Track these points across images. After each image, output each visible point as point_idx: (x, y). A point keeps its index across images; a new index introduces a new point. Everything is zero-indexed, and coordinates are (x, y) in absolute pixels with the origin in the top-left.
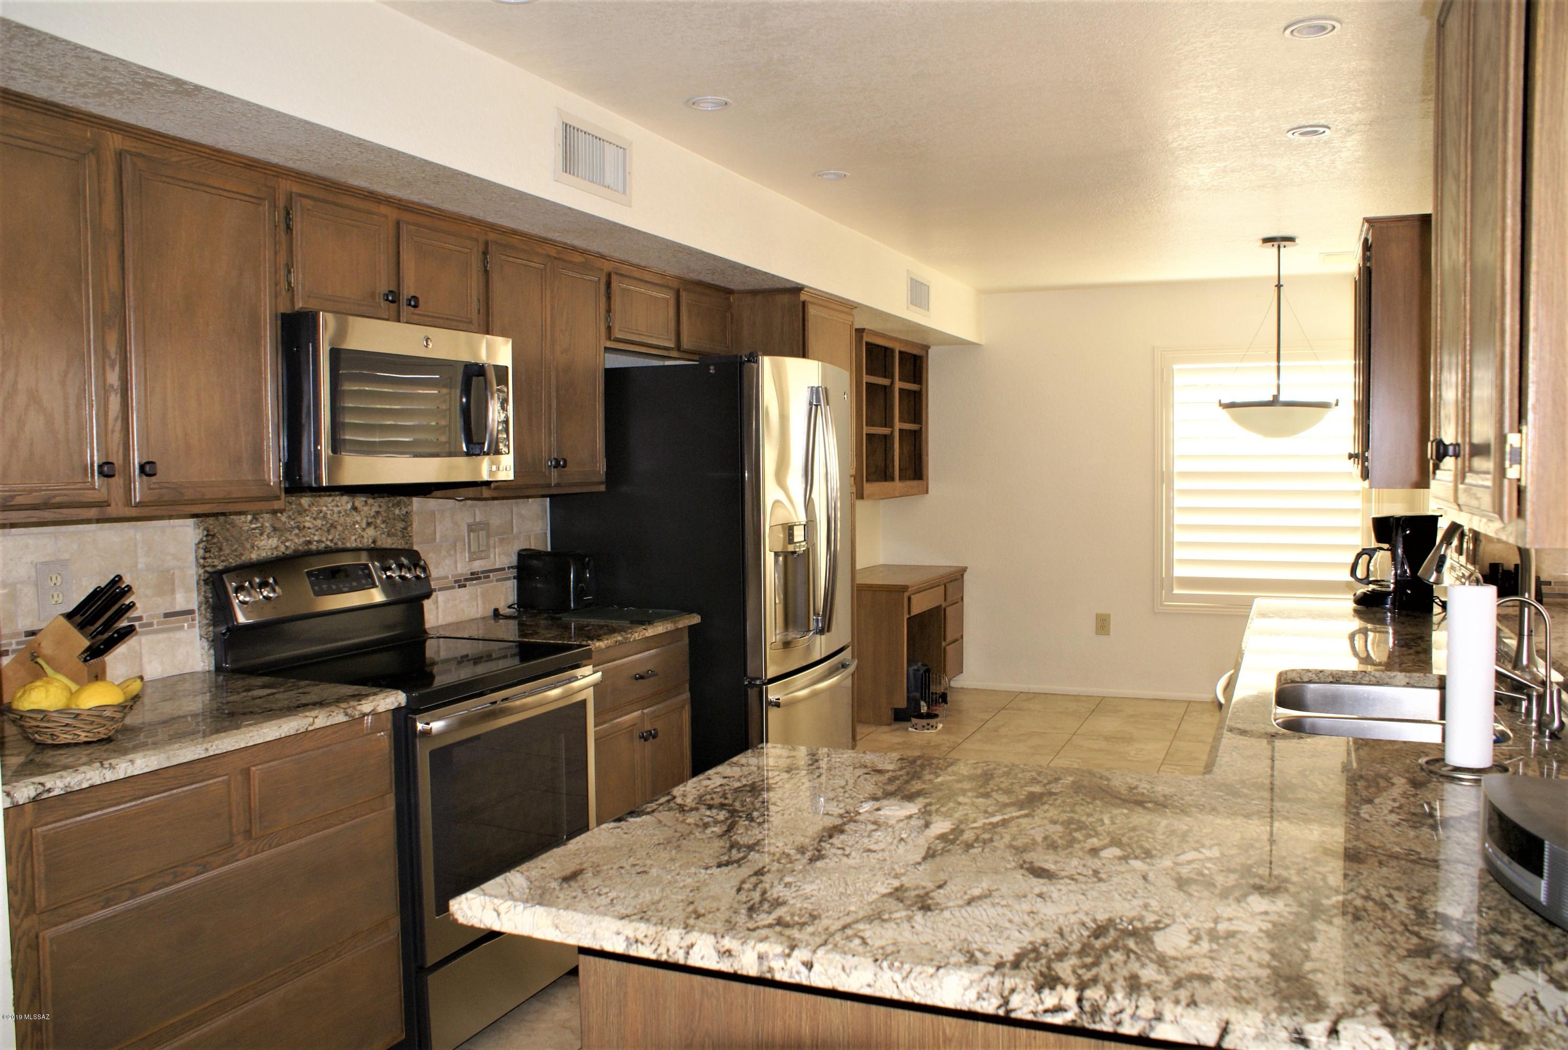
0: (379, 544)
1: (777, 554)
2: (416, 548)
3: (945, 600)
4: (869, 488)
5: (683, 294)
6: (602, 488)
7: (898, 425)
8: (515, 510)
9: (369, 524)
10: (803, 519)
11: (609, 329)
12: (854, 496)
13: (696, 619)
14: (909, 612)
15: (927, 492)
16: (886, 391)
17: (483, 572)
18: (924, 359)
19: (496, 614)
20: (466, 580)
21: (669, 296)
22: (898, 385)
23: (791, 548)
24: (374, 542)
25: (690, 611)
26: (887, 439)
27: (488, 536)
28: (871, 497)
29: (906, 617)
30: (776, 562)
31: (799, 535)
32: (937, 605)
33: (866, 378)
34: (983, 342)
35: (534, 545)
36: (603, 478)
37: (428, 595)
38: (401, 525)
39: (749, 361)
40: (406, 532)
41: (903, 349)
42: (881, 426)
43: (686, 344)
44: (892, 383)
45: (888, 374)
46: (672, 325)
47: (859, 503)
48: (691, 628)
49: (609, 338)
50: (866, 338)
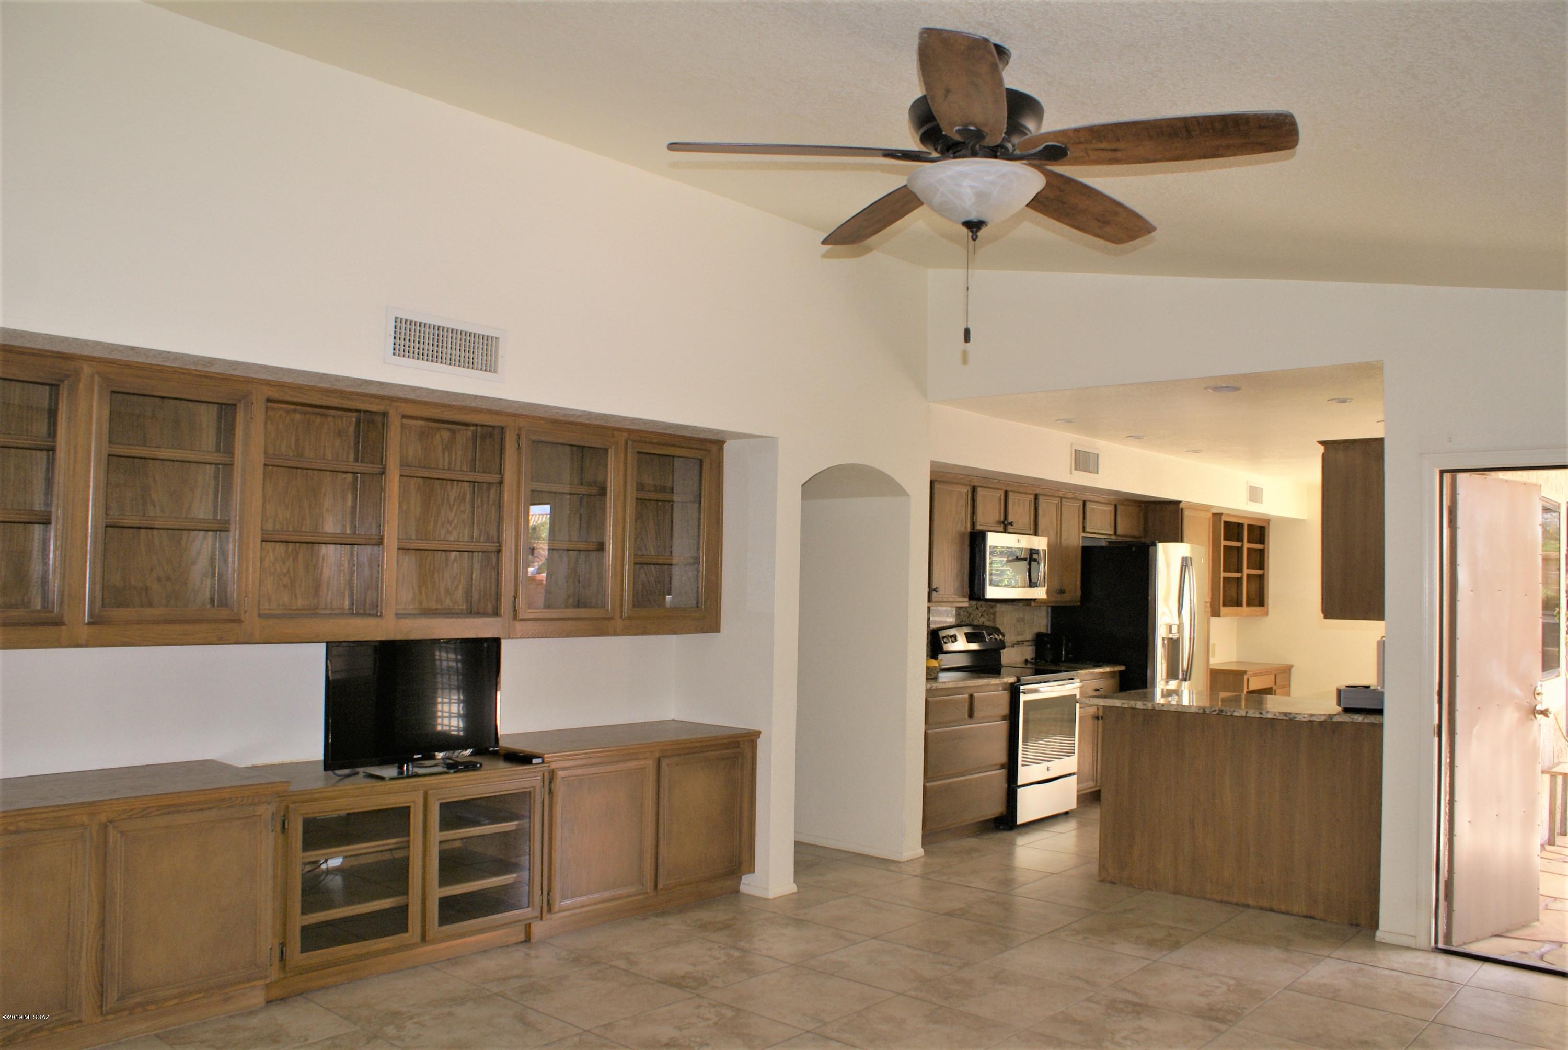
0: (985, 624)
1: (1163, 639)
2: (997, 627)
3: (1275, 684)
4: (1224, 610)
5: (1119, 508)
6: (1079, 604)
7: (1246, 571)
8: (1035, 613)
9: (982, 615)
10: (1177, 623)
11: (1084, 528)
12: (1210, 614)
13: (1122, 668)
14: (1248, 688)
15: (1267, 615)
16: (1239, 550)
17: (1021, 641)
18: (1267, 529)
19: (1026, 661)
20: (1015, 644)
21: (1111, 508)
22: (1246, 545)
23: (1170, 636)
24: (983, 623)
25: (1120, 664)
26: (1239, 580)
27: (1024, 624)
28: (1226, 615)
29: (1245, 690)
30: (1163, 644)
31: (1175, 629)
32: (1270, 686)
33: (1224, 543)
34: (1304, 517)
35: (1043, 630)
36: (1079, 599)
37: (1004, 648)
38: (992, 617)
39: (1152, 545)
40: (994, 620)
41: (1249, 523)
42: (1235, 572)
43: (1119, 532)
44: (1242, 545)
45: (1240, 539)
46: (1113, 525)
47: (1214, 620)
48: (1120, 672)
49: (1084, 531)
50: (1224, 518)
